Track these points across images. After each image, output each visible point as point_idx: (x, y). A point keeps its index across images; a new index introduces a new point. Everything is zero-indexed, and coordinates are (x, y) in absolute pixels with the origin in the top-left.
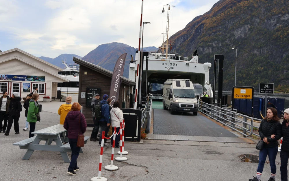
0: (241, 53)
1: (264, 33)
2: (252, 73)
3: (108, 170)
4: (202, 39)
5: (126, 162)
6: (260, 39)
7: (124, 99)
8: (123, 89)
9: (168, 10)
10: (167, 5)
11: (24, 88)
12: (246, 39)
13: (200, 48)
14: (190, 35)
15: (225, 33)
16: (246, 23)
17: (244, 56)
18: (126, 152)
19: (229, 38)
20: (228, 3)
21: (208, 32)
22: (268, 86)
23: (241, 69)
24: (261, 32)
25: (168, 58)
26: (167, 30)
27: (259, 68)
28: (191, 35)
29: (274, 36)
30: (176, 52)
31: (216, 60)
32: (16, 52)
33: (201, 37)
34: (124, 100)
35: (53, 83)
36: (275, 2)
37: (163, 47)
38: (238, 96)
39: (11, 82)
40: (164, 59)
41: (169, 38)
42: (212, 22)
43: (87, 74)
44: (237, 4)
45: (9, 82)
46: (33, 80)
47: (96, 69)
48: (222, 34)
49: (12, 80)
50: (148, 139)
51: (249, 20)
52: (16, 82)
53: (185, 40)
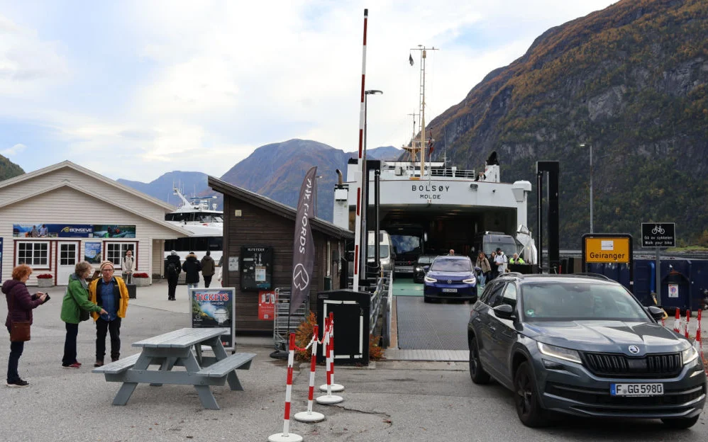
0: (606, 154)
1: (661, 105)
2: (637, 203)
3: (303, 422)
4: (509, 125)
5: (339, 405)
6: (652, 119)
7: (327, 270)
8: (325, 248)
9: (423, 59)
10: (419, 48)
11: (87, 255)
12: (618, 120)
13: (505, 147)
14: (480, 117)
15: (565, 107)
16: (616, 81)
17: (616, 163)
18: (340, 387)
19: (576, 119)
20: (569, 35)
21: (523, 106)
22: (660, 230)
23: (607, 194)
24: (653, 102)
25: (426, 172)
26: (422, 106)
27: (652, 192)
28: (482, 115)
29: (687, 110)
30: (445, 158)
31: (542, 175)
32: (67, 169)
33: (507, 118)
34: (329, 272)
35: (154, 241)
36: (686, 28)
37: (413, 147)
38: (597, 256)
39: (57, 241)
40: (416, 176)
41: (426, 125)
42: (532, 83)
43: (241, 215)
44: (592, 38)
45: (51, 241)
46: (107, 235)
47: (262, 202)
48: (558, 111)
49: (60, 236)
50: (386, 360)
51: (621, 73)
52: (68, 241)
53: (466, 129)
